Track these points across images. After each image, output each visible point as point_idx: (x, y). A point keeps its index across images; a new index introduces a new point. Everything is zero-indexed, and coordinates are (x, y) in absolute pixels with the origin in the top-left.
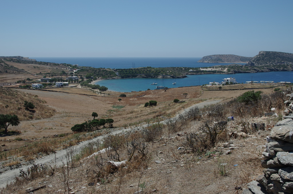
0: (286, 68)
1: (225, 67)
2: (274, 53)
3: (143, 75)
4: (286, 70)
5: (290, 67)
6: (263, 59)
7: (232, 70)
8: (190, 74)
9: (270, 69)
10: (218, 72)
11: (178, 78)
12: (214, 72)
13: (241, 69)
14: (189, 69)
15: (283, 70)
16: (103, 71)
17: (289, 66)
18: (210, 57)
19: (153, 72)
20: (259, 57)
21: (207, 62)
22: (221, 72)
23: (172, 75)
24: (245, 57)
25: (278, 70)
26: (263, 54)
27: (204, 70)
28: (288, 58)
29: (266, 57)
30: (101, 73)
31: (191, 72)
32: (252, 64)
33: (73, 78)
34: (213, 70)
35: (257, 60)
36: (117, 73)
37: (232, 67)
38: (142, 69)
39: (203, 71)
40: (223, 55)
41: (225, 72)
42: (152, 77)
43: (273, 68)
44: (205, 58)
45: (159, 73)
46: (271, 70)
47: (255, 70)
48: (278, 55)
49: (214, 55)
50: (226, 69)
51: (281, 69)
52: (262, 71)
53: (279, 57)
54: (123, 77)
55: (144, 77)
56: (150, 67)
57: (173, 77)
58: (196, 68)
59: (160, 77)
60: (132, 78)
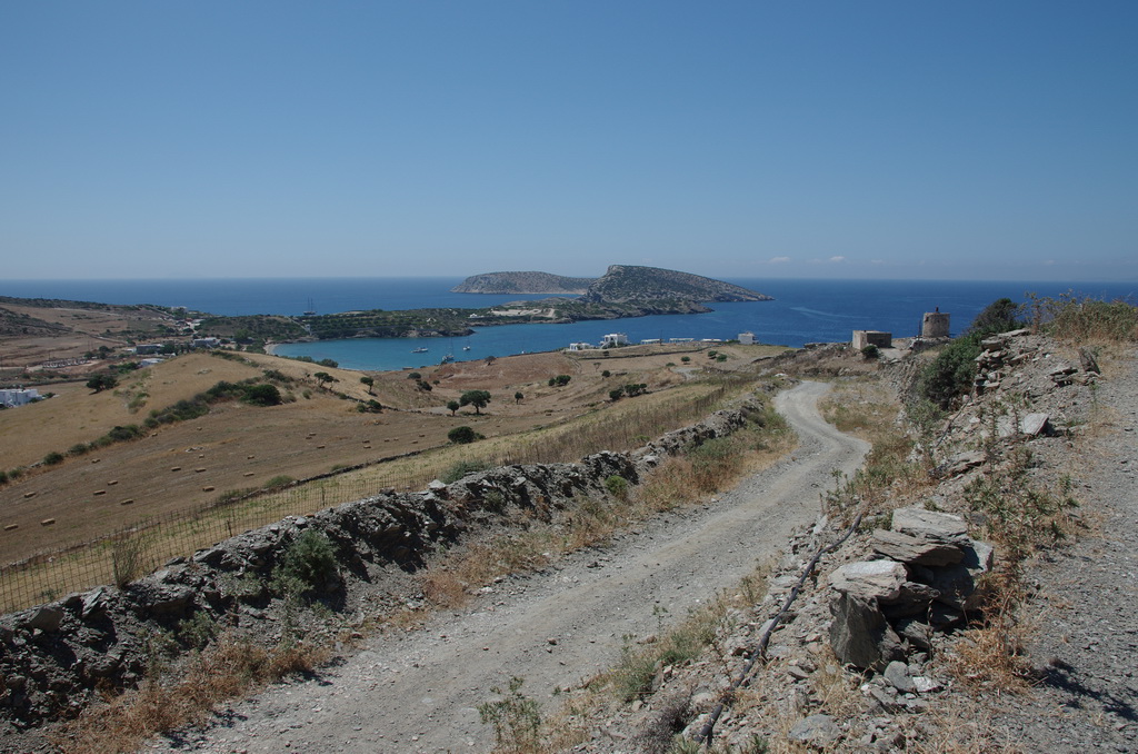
0: (676, 306)
1: (547, 307)
2: (643, 271)
3: (371, 331)
4: (677, 312)
5: (685, 303)
6: (620, 286)
7: (565, 313)
8: (473, 324)
9: (645, 310)
10: (536, 318)
11: (457, 335)
12: (526, 319)
13: (585, 312)
14: (467, 312)
15: (672, 312)
16: (270, 322)
17: (682, 303)
18: (484, 277)
19: (393, 321)
20: (611, 280)
21: (477, 291)
22: (542, 318)
23: (441, 329)
24: (568, 279)
25: (660, 312)
26: (618, 273)
27: (503, 313)
28: (673, 282)
29: (625, 279)
30: (266, 327)
31: (475, 320)
32: (597, 298)
33: (208, 342)
34: (523, 313)
35: (606, 288)
36: (307, 328)
37: (564, 307)
38: (363, 315)
39: (501, 317)
40: (516, 274)
41: (551, 319)
42: (393, 334)
43: (650, 307)
44: (472, 281)
45: (410, 324)
46: (647, 312)
47: (614, 312)
48: (650, 274)
49: (495, 274)
50: (553, 311)
51: (668, 309)
52: (630, 316)
53: (654, 278)
54: (322, 338)
55: (373, 336)
56: (380, 311)
57: (445, 334)
58: (482, 311)
59: (414, 334)
60: (344, 338)
